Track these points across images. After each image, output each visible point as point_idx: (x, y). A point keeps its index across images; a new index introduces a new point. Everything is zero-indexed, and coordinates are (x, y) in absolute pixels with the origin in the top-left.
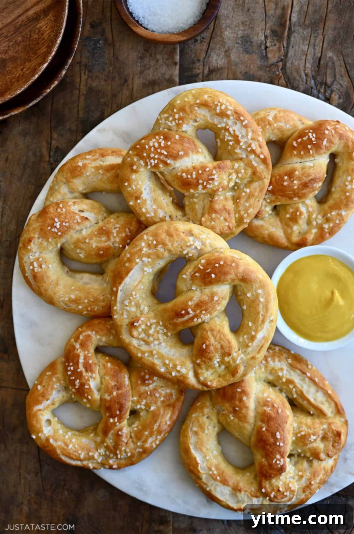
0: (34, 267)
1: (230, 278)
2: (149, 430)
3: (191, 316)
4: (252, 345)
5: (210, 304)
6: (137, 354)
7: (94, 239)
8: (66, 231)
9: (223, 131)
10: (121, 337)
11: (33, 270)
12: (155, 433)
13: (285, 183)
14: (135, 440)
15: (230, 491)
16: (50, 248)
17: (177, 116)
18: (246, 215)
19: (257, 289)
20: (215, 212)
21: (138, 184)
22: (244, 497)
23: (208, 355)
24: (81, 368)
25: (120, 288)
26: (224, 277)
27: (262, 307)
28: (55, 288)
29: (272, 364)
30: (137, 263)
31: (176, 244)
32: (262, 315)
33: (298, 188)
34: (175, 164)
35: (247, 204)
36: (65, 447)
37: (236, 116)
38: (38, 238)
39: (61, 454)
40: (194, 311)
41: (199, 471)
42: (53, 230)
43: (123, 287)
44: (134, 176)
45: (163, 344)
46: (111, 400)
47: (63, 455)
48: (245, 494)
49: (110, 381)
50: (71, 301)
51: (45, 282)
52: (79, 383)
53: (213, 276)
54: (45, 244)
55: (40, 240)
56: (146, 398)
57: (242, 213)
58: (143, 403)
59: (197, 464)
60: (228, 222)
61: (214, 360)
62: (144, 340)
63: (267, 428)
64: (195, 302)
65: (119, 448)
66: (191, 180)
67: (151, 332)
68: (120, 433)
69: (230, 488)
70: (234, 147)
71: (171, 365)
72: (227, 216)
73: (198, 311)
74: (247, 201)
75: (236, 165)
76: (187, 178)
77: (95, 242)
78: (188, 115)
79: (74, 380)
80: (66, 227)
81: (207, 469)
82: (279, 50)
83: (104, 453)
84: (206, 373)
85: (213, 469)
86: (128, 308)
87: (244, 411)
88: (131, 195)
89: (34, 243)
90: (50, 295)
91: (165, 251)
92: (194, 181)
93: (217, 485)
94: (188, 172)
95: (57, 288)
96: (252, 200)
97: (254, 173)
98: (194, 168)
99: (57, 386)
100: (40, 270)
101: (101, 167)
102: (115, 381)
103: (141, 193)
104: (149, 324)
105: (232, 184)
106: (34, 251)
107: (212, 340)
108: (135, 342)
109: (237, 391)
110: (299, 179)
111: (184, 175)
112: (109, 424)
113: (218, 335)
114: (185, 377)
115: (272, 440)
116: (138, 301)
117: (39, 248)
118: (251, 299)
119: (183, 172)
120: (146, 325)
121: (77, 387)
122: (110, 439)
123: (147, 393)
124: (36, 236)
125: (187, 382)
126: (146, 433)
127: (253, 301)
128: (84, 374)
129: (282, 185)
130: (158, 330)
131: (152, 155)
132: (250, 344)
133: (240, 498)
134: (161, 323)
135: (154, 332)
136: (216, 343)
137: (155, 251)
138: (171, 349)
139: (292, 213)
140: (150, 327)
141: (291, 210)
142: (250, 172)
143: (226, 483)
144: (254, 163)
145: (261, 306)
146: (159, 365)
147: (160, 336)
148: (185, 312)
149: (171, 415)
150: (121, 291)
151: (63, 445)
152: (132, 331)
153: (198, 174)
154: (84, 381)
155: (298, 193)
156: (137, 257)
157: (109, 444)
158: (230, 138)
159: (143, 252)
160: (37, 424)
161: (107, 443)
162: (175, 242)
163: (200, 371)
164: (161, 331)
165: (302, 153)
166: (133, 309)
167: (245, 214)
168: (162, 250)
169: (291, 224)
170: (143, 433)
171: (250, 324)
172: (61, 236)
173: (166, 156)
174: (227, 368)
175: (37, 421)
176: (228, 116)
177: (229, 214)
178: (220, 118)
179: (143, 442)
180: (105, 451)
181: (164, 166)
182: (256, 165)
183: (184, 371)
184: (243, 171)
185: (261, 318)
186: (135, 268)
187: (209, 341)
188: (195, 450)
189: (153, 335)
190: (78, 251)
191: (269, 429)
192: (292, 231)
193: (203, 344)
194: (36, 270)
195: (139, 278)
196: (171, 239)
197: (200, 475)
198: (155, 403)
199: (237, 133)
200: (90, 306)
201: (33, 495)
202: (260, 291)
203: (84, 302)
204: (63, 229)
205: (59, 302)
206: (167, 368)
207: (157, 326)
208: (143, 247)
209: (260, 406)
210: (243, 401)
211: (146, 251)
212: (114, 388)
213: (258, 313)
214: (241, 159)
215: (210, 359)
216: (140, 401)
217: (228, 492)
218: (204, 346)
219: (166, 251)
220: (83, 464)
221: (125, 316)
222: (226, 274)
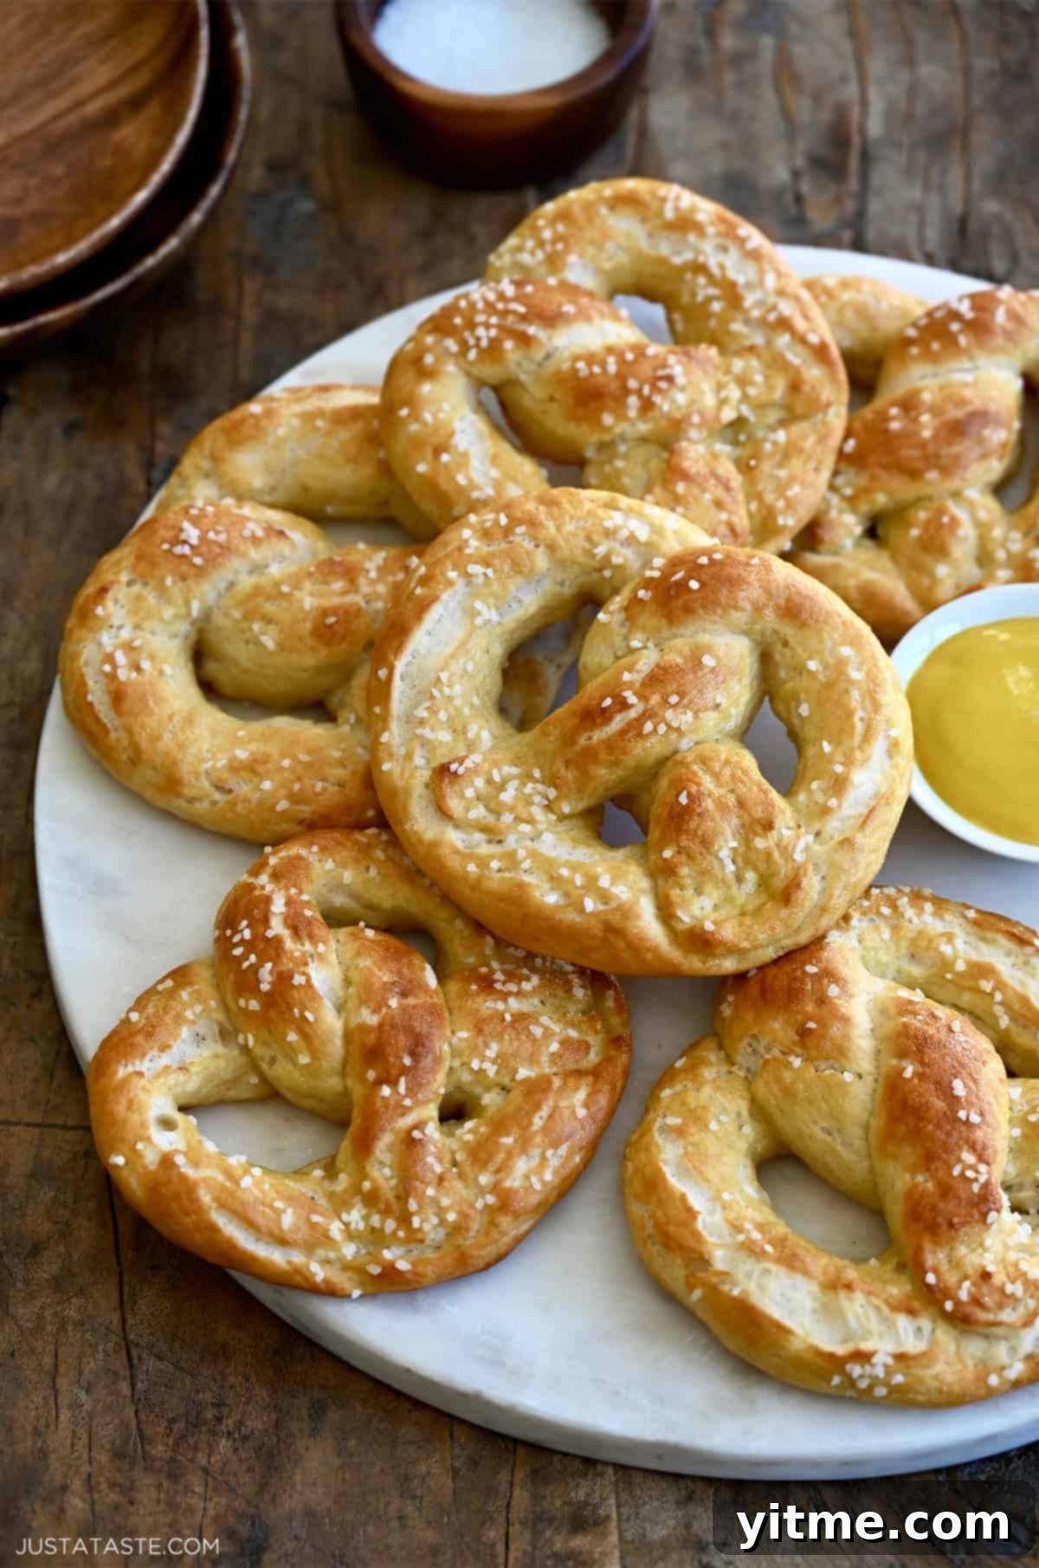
0: (115, 667)
1: (749, 599)
2: (515, 1131)
3: (633, 714)
4: (840, 806)
5: (691, 676)
6: (464, 868)
7: (308, 585)
8: (219, 555)
9: (689, 276)
10: (407, 827)
11: (112, 677)
12: (538, 1139)
13: (895, 426)
14: (467, 1168)
15: (815, 1299)
16: (168, 613)
17: (547, 234)
18: (780, 504)
19: (835, 645)
20: (685, 476)
21: (441, 410)
22: (868, 1318)
23: (698, 826)
24: (277, 928)
25: (400, 666)
26: (730, 591)
27: (858, 698)
28: (183, 730)
29: (915, 920)
30: (450, 584)
31: (569, 527)
32: (862, 719)
33: (935, 437)
34: (550, 338)
35: (782, 474)
36: (228, 1184)
37: (722, 228)
38: (130, 584)
39: (215, 1205)
40: (642, 697)
41: (697, 1236)
42: (178, 550)
43: (409, 664)
44: (426, 388)
45: (548, 837)
46: (381, 1025)
47: (222, 1205)
48: (870, 1303)
49: (376, 970)
50: (235, 767)
51: (151, 713)
52: (271, 972)
53: (694, 585)
54: (151, 598)
55: (137, 588)
56: (499, 1037)
57: (769, 497)
58: (491, 1052)
59: (692, 1214)
60: (730, 512)
61: (721, 848)
62: (484, 829)
63: (920, 1070)
64: (643, 675)
65: (416, 1188)
66: (602, 380)
67: (507, 796)
68: (416, 1134)
69: (814, 1287)
70: (724, 320)
71: (579, 881)
72: (720, 492)
73: (655, 699)
74: (780, 465)
75: (738, 365)
76: (591, 374)
77: (311, 594)
78: (581, 230)
79: (255, 969)
80: (220, 545)
81: (726, 1230)
82: (838, 200)
83: (361, 1226)
84: (695, 899)
85: (748, 1226)
86: (426, 732)
87: (835, 1030)
88: (418, 443)
89: (116, 601)
90: (167, 754)
91: (537, 546)
92: (613, 386)
93: (767, 1271)
94: (590, 359)
95: (188, 732)
96: (796, 464)
97: (795, 387)
98: (610, 350)
99: (194, 1014)
100: (134, 675)
101: (320, 413)
102: (392, 972)
103: (451, 434)
104: (497, 777)
105: (728, 415)
106: (116, 622)
107: (707, 782)
108: (454, 837)
109: (805, 973)
110: (935, 410)
111: (581, 365)
112: (379, 1103)
113: (727, 772)
114: (626, 912)
115: (939, 1104)
116: (459, 710)
117: (134, 612)
118: (821, 677)
119: (576, 358)
120: (489, 781)
121: (265, 987)
122: (382, 1164)
123: (503, 1020)
124: (124, 577)
125: (635, 931)
126: (508, 1141)
127: (829, 686)
128: (289, 944)
129: (886, 432)
130: (530, 795)
131: (480, 318)
132: (833, 802)
133: (853, 1324)
134: (537, 773)
135: (516, 798)
136: (722, 791)
137: (503, 545)
138: (574, 847)
139: (928, 523)
140: (502, 787)
141: (923, 515)
142: (780, 385)
143: (798, 1264)
144: (790, 356)
145: (855, 695)
146: (538, 887)
147: (537, 812)
148: (614, 703)
149: (590, 1095)
150: (402, 678)
151: (220, 1178)
152: (444, 796)
153: (621, 361)
154: (287, 965)
155: (937, 456)
156: (450, 567)
157: (381, 1181)
158: (711, 291)
159: (468, 551)
160: (130, 1115)
161: (373, 1181)
162: (567, 519)
163: (675, 894)
164: (537, 799)
165: (935, 346)
166: (445, 736)
167: (777, 499)
168: (528, 545)
169: (927, 559)
170: (497, 1143)
171: (827, 747)
172: (200, 572)
173: (523, 318)
174: (764, 883)
175: (130, 1106)
176: (699, 229)
177: (728, 488)
178: (675, 236)
179: (498, 1171)
180: (366, 1218)
181: (517, 347)
182: (796, 361)
183: (622, 892)
184: (759, 378)
185: (859, 728)
186: (445, 597)
187: (698, 784)
188: (679, 1180)
189: (512, 809)
190: (256, 627)
191: (928, 1071)
192: (934, 580)
193: (678, 795)
194: (122, 674)
195: (459, 635)
196: (555, 510)
197: (704, 1249)
198: (533, 1060)
199: (732, 274)
200: (299, 779)
201: (104, 1458)
202: (846, 651)
203: (282, 769)
204: (210, 551)
205: (197, 776)
206: (567, 895)
207: (523, 784)
208: (466, 541)
209: (889, 1018)
210: (830, 1000)
211: (477, 548)
212: (391, 990)
213: (849, 714)
214: (752, 349)
215: (706, 843)
216: (481, 1045)
217: (809, 1303)
218: (683, 799)
219: (541, 549)
220: (289, 1262)
221: (419, 760)
222: (734, 582)
